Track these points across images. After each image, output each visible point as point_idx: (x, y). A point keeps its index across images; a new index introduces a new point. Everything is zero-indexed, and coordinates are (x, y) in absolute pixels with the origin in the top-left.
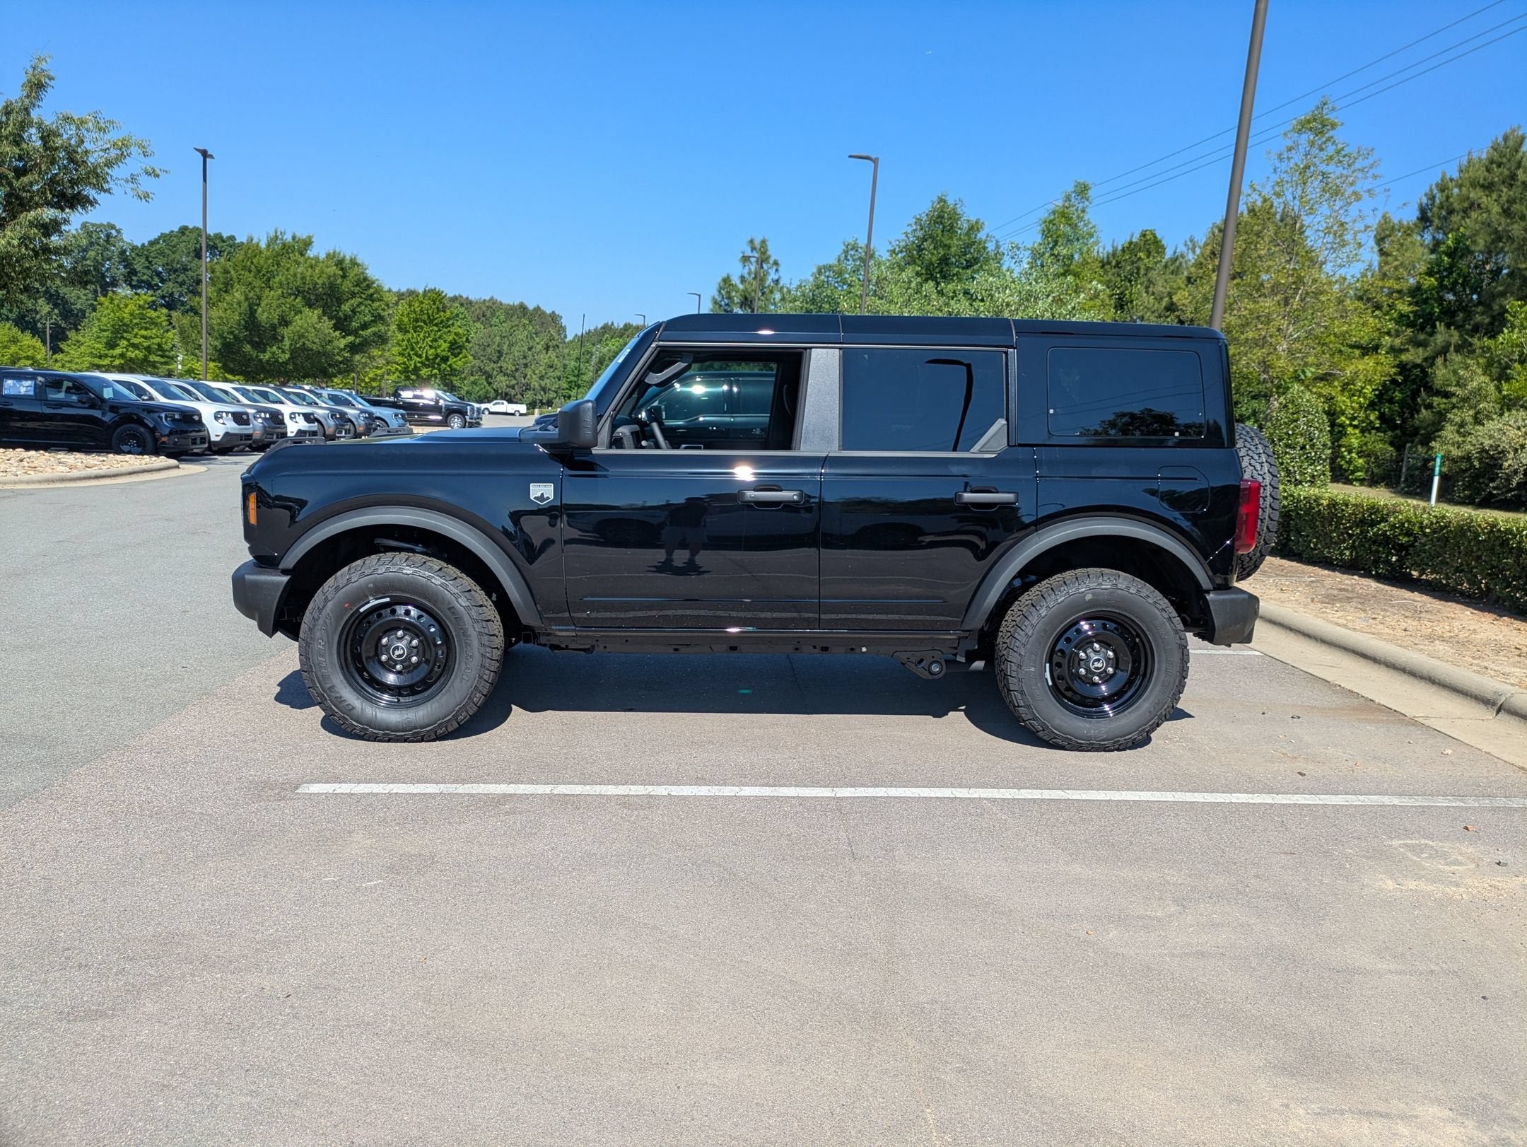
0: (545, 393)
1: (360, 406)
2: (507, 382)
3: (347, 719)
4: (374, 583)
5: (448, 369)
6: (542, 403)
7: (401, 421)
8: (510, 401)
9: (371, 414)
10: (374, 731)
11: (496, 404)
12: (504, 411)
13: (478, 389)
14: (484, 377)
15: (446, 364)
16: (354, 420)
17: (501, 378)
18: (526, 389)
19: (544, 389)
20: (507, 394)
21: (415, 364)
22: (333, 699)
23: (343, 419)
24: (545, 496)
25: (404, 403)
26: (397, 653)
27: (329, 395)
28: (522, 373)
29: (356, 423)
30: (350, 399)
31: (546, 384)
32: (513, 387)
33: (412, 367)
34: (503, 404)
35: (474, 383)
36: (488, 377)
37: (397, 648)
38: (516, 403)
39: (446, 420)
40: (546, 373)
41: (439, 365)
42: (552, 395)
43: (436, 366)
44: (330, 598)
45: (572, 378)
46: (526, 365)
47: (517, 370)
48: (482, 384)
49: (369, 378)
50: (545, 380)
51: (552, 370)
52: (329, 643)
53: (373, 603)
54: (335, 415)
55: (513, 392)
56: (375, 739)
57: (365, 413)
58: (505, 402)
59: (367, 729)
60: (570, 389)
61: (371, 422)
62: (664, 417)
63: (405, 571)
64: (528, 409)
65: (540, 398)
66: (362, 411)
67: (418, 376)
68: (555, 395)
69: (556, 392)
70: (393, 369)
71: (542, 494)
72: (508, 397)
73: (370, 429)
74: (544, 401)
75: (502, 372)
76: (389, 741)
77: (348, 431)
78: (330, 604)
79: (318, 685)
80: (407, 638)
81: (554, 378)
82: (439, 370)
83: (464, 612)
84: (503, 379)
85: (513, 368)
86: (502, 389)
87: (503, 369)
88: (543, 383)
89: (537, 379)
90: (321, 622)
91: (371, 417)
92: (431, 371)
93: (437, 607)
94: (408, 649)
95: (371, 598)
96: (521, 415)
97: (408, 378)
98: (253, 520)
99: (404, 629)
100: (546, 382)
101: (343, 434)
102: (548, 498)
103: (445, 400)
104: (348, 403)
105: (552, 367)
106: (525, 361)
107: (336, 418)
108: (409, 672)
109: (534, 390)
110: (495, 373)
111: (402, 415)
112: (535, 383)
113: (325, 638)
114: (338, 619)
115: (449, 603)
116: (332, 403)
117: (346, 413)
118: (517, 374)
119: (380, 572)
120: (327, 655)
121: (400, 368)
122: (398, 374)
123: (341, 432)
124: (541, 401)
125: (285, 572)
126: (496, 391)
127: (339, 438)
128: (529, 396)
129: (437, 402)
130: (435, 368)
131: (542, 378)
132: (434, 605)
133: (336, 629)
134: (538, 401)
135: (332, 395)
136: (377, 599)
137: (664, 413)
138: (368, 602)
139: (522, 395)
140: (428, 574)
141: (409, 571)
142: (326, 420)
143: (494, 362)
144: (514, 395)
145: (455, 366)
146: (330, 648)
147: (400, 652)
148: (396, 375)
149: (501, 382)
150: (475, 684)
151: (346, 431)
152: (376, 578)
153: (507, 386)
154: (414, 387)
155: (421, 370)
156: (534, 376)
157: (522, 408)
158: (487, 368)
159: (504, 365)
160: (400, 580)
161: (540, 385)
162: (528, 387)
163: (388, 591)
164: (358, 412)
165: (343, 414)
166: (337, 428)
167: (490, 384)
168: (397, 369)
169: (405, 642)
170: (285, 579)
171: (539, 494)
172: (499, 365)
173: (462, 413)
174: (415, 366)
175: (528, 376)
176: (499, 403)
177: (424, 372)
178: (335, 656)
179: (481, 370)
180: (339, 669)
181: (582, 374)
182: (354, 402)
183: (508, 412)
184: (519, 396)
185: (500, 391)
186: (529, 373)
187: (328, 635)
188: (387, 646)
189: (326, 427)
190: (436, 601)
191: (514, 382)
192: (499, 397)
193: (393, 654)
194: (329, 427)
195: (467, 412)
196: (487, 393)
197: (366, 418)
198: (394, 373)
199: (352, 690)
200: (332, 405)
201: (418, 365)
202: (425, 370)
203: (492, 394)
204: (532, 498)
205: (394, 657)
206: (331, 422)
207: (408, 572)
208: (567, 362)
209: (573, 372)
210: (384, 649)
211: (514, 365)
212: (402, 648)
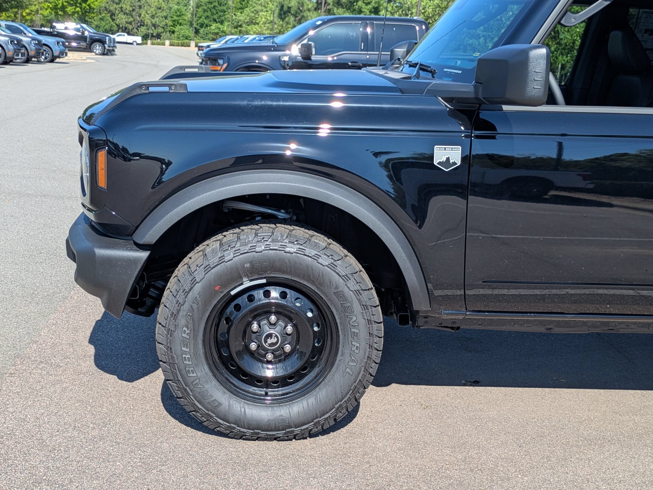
0: (155, 28)
1: (30, 35)
2: (127, 20)
3: (211, 417)
4: (251, 262)
5: (88, 7)
6: (152, 36)
7: (62, 48)
8: (129, 34)
9: (39, 41)
10: (242, 430)
11: (119, 35)
12: (125, 41)
13: (104, 24)
14: (109, 15)
15: (86, 3)
16: (27, 46)
17: (121, 16)
18: (141, 25)
19: (155, 26)
20: (126, 28)
21: (62, 3)
22: (197, 395)
23: (20, 44)
24: (451, 161)
25: (58, 33)
26: (269, 341)
27: (6, 25)
28: (137, 13)
29: (28, 48)
30: (22, 28)
31: (156, 22)
32: (130, 23)
33: (61, 5)
34: (124, 35)
35: (102, 19)
36: (112, 15)
37: (270, 336)
38: (133, 35)
39: (90, 47)
40: (156, 13)
41: (81, 4)
42: (160, 30)
43: (78, 5)
44: (198, 280)
45: (175, 18)
46: (140, 7)
47: (133, 10)
48: (108, 20)
49: (26, 13)
50: (156, 18)
51: (160, 11)
52: (194, 331)
53: (247, 284)
54: (13, 41)
55: (130, 27)
56: (242, 437)
57: (35, 40)
58: (126, 34)
59: (234, 428)
60: (174, 26)
61: (40, 47)
62: (314, 53)
63: (287, 249)
64: (142, 40)
65: (152, 32)
66: (33, 39)
67: (65, 12)
68: (163, 30)
69: (163, 28)
70: (46, 7)
71: (448, 159)
72: (127, 31)
73: (39, 53)
74: (154, 34)
75: (122, 11)
76: (258, 439)
77: (23, 55)
78: (198, 288)
79: (180, 378)
80: (281, 323)
81: (162, 17)
82: (81, 8)
83: (354, 297)
84: (123, 16)
85: (131, 9)
86: (122, 24)
87: (123, 9)
88: (154, 21)
89: (150, 18)
90: (186, 307)
91: (40, 44)
92: (75, 9)
93: (321, 291)
94: (282, 336)
95: (245, 279)
96: (138, 44)
97: (57, 13)
98: (102, 182)
99: (277, 313)
100: (156, 20)
101: (20, 57)
102: (455, 163)
103: (89, 32)
104: (20, 32)
105: (160, 9)
106: (139, 4)
107: (15, 44)
108: (280, 361)
109: (147, 26)
110: (117, 12)
111: (63, 42)
112: (148, 20)
113: (190, 326)
114: (206, 303)
115: (337, 287)
116: (9, 32)
117: (21, 40)
118: (134, 13)
119: (258, 249)
120: (192, 346)
121: (51, 6)
122: (49, 10)
123: (18, 55)
124: (152, 34)
125: (142, 247)
126: (118, 26)
127: (16, 59)
128: (143, 29)
129: (83, 33)
130: (77, 7)
131: (153, 17)
132: (318, 288)
133: (203, 315)
134: (150, 35)
135: (7, 25)
136: (251, 280)
137: (314, 50)
138: (242, 284)
139: (138, 30)
140: (313, 252)
141: (292, 248)
142: (6, 45)
143: (117, 4)
144: (132, 30)
145: (92, 6)
146: (195, 337)
147: (274, 340)
148: (48, 11)
149: (122, 19)
150: (360, 378)
151: (22, 54)
152: (254, 257)
153: (127, 23)
154: (63, 22)
155: (67, 8)
156: (147, 15)
157: (139, 39)
158: (111, 8)
159: (124, 6)
160: (282, 260)
161: (151, 22)
162: (142, 24)
163: (265, 272)
164: (30, 39)
165: (19, 41)
166: (15, 52)
167: (113, 20)
168: (48, 6)
169: (278, 328)
170: (144, 255)
171: (444, 159)
172: (120, 6)
173: (102, 42)
174: (63, 5)
175: (142, 15)
176: (121, 35)
177: (70, 9)
178: (200, 346)
179: (106, 9)
180: (203, 360)
181: (183, 15)
182: (25, 32)
183: (128, 42)
184: (135, 30)
185: (121, 26)
186: (143, 13)
187: (194, 321)
188: (259, 334)
189: (6, 51)
190: (321, 284)
191: (131, 19)
192: (120, 30)
193: (266, 342)
194: (9, 51)
195: (106, 42)
196: (111, 27)
197: (36, 44)
198: (46, 9)
199: (218, 384)
200: (8, 33)
201: (65, 4)
202: (70, 8)
203: (115, 28)
204: (435, 163)
205: (266, 346)
206: (11, 47)
207: (292, 250)
208: (171, 5)
209: (176, 13)
210: (254, 336)
211: (131, 6)
212: (276, 336)
